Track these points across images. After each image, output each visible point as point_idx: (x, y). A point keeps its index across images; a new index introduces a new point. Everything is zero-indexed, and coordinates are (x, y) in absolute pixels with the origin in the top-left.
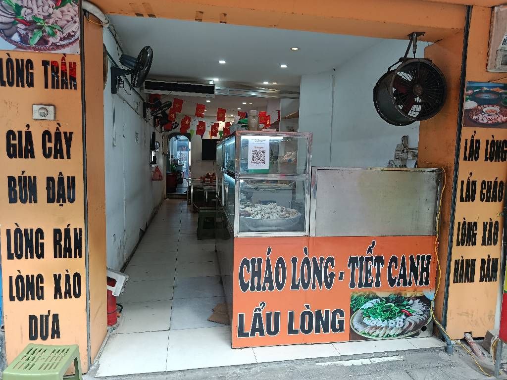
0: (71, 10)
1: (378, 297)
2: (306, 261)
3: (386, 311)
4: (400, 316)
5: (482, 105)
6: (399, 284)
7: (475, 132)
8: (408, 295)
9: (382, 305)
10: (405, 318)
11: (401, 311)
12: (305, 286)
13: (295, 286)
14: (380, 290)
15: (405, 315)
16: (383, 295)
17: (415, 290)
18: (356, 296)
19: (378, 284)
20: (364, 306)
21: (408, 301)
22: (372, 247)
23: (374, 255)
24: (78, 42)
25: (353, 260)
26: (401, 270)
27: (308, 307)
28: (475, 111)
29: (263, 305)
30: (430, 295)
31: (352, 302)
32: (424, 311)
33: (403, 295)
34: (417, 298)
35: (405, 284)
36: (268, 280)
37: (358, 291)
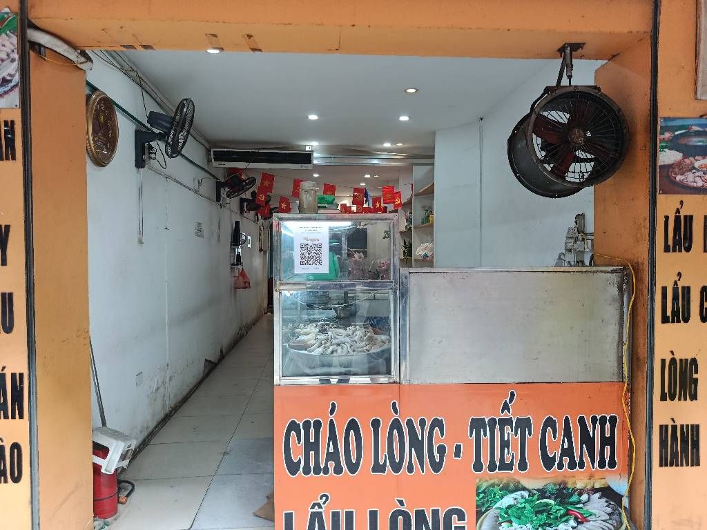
0: (7, 43)
1: (524, 489)
2: (396, 425)
3: (541, 512)
4: (566, 521)
5: (691, 156)
6: (561, 466)
7: (682, 202)
8: (579, 486)
9: (532, 501)
10: (575, 525)
11: (567, 513)
12: (397, 467)
13: (378, 468)
14: (529, 476)
15: (576, 519)
16: (534, 484)
17: (591, 477)
18: (484, 486)
19: (523, 466)
20: (500, 502)
21: (580, 494)
22: (511, 401)
23: (514, 414)
24: (17, 90)
25: (477, 425)
26: (563, 441)
27: (401, 503)
28: (679, 167)
29: (324, 498)
30: (621, 485)
31: (478, 495)
32: (609, 514)
33: (570, 486)
34: (595, 491)
35: (572, 465)
36: (333, 456)
37: (488, 478)
